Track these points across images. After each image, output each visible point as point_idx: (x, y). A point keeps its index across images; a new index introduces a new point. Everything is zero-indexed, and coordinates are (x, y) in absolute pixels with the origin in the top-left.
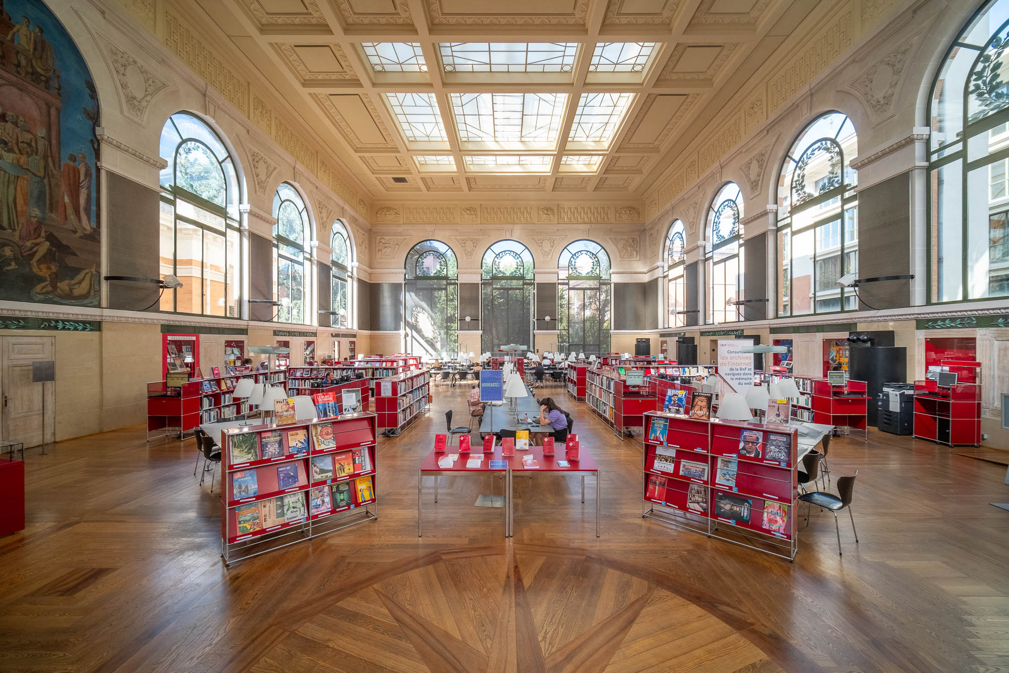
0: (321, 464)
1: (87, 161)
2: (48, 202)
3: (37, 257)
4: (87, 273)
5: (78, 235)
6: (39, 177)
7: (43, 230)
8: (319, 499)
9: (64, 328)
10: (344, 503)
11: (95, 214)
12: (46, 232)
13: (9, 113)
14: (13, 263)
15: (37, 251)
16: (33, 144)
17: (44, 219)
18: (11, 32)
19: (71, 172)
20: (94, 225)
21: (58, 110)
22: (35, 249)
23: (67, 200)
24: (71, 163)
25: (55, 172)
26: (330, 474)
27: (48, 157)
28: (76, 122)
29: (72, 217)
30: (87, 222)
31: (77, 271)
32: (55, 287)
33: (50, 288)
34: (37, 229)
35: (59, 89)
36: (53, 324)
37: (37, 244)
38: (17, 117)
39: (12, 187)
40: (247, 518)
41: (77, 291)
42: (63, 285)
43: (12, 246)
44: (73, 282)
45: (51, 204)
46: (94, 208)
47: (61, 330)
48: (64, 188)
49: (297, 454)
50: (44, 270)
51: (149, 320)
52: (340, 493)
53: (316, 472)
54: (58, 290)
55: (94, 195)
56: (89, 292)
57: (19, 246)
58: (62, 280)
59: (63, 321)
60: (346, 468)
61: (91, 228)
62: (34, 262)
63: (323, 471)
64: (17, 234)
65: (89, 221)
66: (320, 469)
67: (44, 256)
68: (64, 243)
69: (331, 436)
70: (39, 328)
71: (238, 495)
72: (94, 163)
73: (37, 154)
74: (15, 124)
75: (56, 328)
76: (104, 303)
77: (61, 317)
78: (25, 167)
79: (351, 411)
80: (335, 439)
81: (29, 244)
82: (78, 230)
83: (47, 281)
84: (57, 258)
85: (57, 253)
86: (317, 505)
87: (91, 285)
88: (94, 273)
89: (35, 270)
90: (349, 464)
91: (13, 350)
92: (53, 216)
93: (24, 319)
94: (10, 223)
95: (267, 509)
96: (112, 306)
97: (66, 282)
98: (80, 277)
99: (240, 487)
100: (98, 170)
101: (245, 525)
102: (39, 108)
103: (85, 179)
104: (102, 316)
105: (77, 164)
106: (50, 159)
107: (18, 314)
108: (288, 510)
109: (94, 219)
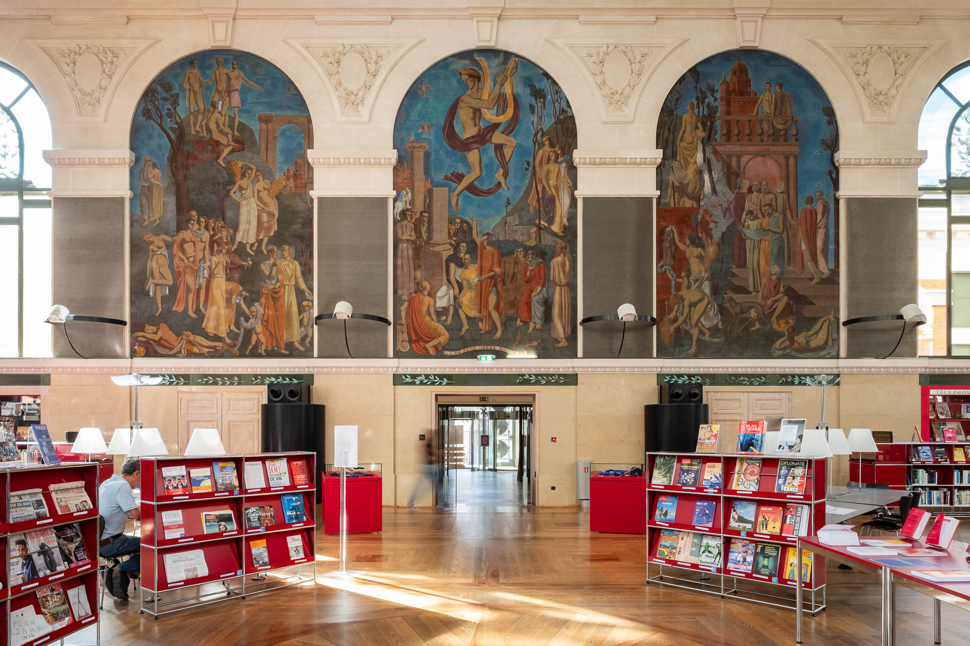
0: (742, 511)
1: (825, 197)
2: (786, 256)
3: (776, 314)
4: (824, 322)
5: (814, 281)
6: (779, 233)
7: (782, 285)
8: (740, 555)
9: (800, 384)
10: (767, 572)
11: (833, 254)
12: (784, 286)
13: (755, 183)
14: (757, 324)
15: (776, 308)
16: (774, 203)
17: (782, 274)
18: (757, 106)
19: (809, 216)
20: (832, 266)
21: (796, 157)
22: (775, 306)
23: (804, 247)
24: (809, 206)
25: (792, 222)
26: (749, 526)
27: (786, 210)
28: (814, 160)
29: (809, 263)
30: (825, 264)
31: (815, 320)
32: (792, 341)
33: (787, 343)
34: (777, 286)
35: (796, 135)
36: (789, 380)
37: (776, 301)
38: (761, 183)
39: (756, 251)
40: (667, 544)
41: (814, 344)
42: (800, 339)
43: (756, 308)
44: (810, 333)
45: (789, 257)
46: (832, 247)
47: (797, 385)
48: (801, 235)
49: (707, 488)
50: (783, 325)
51: (901, 369)
52: (765, 557)
53: (734, 518)
54: (796, 344)
55: (832, 231)
56: (826, 343)
57: (762, 307)
58: (798, 334)
59: (800, 376)
60: (771, 525)
61: (829, 270)
62: (774, 319)
63: (741, 520)
64: (760, 295)
65: (827, 263)
66: (739, 516)
67: (783, 312)
68: (801, 293)
69: (756, 477)
70: (777, 384)
71: (658, 517)
72: (832, 194)
73: (776, 211)
74: (759, 191)
75: (792, 383)
76: (843, 352)
77: (797, 371)
78: (767, 228)
79: (786, 449)
80: (759, 482)
81: (769, 302)
82: (816, 277)
83: (785, 336)
84: (794, 311)
85: (794, 306)
86: (737, 561)
87: (828, 333)
88: (832, 319)
89: (775, 326)
90: (775, 521)
91: (757, 406)
92: (791, 268)
93: (764, 375)
94: (755, 288)
95: (684, 542)
96: (851, 355)
97: (803, 334)
98: (817, 326)
99: (662, 510)
100: (837, 201)
101: (664, 550)
102: (779, 164)
103: (823, 217)
104: (838, 368)
105: (813, 205)
106: (788, 211)
107: (759, 371)
108: (704, 552)
109: (831, 258)
